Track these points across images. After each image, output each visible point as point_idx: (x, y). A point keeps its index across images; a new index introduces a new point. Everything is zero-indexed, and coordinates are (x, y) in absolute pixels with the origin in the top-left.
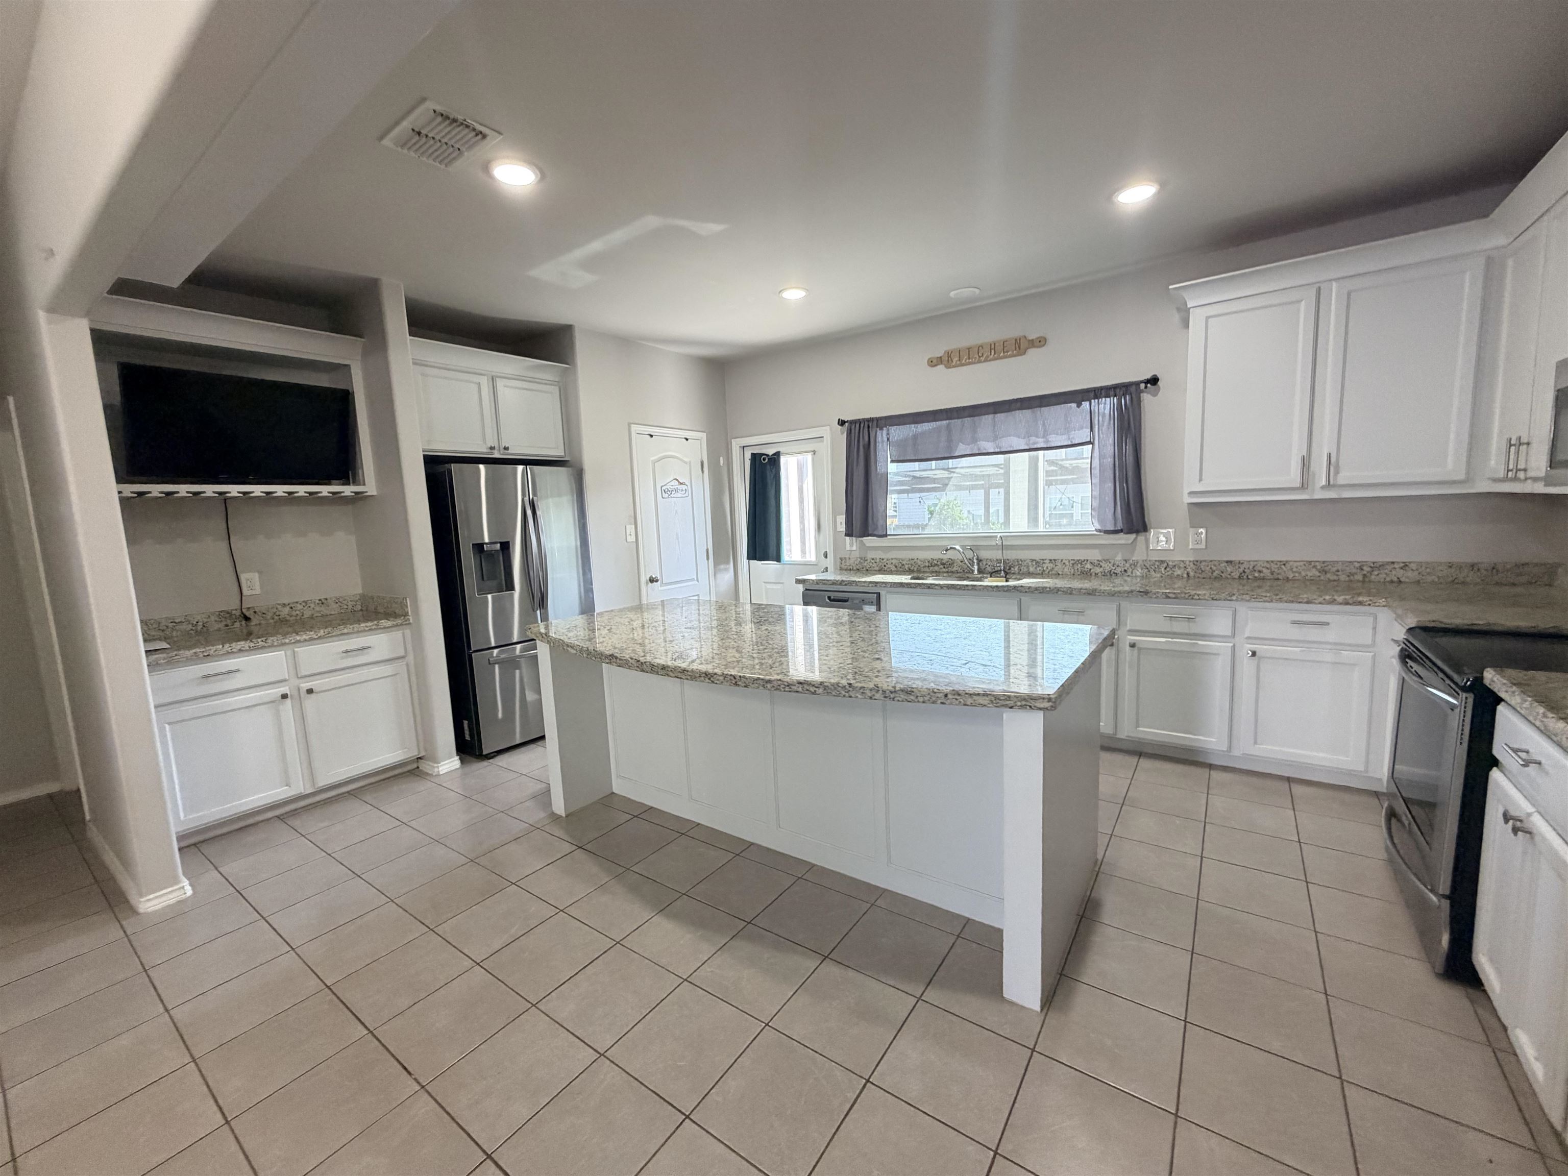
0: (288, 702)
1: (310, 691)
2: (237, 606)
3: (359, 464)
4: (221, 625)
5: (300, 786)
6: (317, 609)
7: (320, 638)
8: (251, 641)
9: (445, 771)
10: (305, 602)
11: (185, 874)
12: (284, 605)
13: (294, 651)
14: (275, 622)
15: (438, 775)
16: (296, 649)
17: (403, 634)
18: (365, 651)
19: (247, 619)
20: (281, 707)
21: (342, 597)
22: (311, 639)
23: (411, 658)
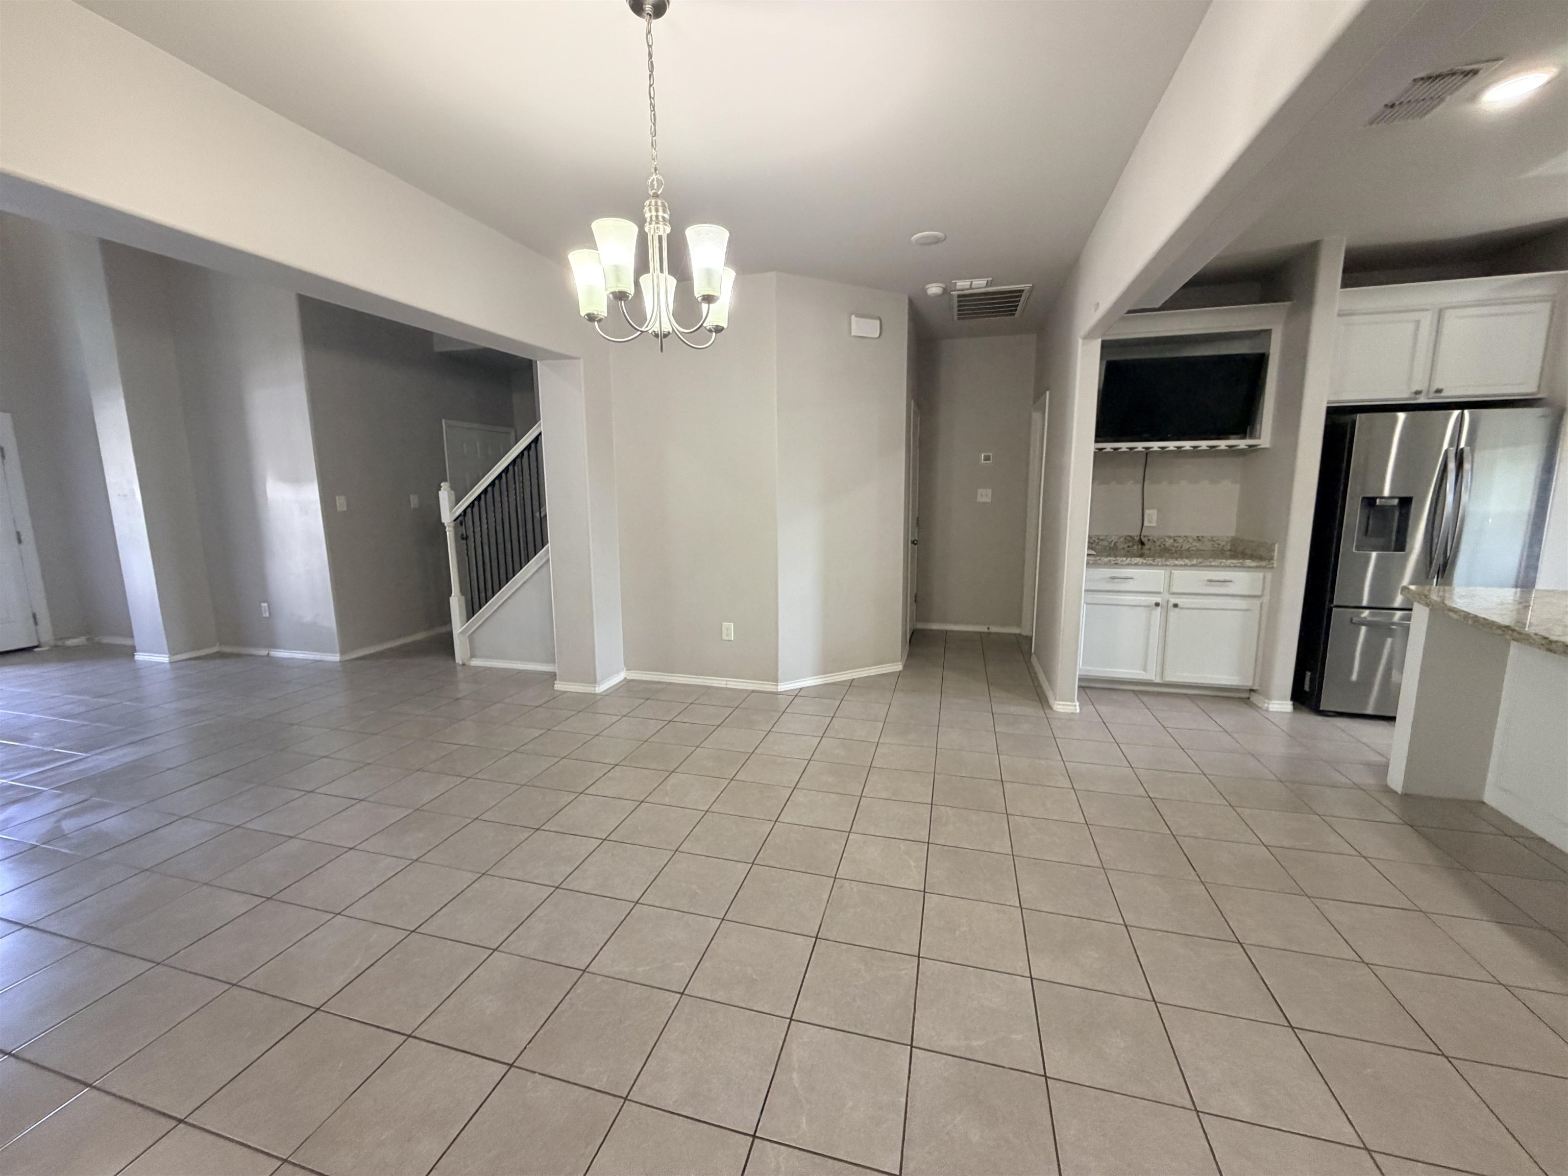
0: (1159, 609)
1: (1176, 606)
2: (1138, 533)
3: (1258, 420)
4: (1126, 546)
5: (1152, 675)
6: (1194, 544)
7: (1193, 565)
8: (1145, 559)
9: (1274, 710)
10: (1186, 537)
11: (1078, 700)
12: (1170, 537)
13: (1171, 573)
14: (1161, 550)
15: (1267, 710)
16: (1173, 571)
17: (1264, 578)
18: (1227, 583)
19: (1142, 544)
20: (1154, 612)
21: (1215, 537)
22: (1186, 565)
23: (1266, 599)
